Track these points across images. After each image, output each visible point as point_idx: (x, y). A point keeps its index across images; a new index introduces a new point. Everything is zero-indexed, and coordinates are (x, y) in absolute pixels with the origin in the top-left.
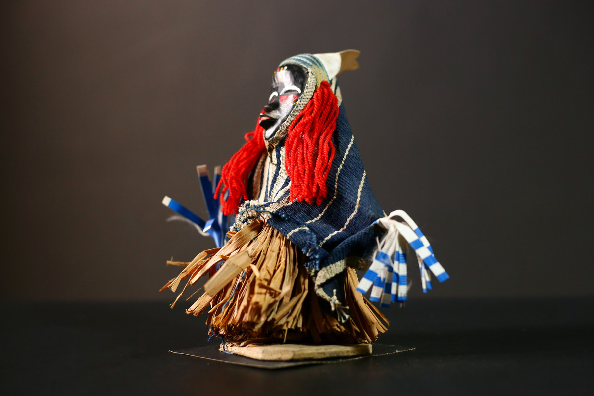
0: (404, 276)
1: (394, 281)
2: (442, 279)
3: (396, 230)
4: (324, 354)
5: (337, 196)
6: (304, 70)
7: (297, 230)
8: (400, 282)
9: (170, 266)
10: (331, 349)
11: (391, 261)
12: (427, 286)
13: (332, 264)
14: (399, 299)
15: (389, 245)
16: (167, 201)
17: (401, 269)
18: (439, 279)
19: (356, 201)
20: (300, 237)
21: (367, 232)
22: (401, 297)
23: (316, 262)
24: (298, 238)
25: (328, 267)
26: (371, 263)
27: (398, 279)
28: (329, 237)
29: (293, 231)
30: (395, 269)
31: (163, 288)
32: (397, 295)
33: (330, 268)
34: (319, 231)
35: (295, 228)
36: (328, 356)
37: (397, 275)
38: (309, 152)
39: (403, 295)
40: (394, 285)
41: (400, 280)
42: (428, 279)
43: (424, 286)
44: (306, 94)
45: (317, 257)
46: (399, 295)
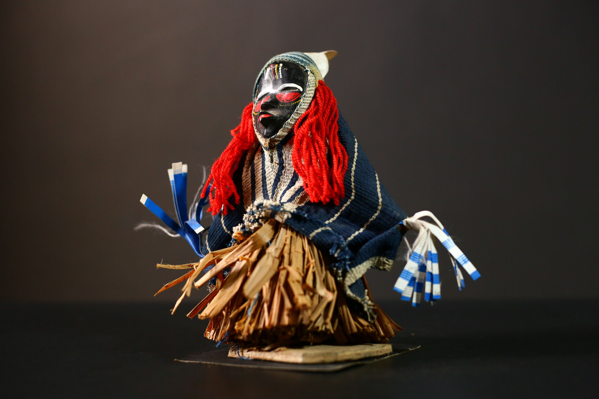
0: (436, 275)
1: (428, 281)
2: (475, 278)
3: (428, 231)
4: (359, 354)
5: (355, 196)
6: (302, 68)
7: (319, 230)
8: (434, 281)
9: (161, 268)
10: (365, 349)
11: (425, 261)
12: (461, 284)
13: (360, 264)
14: (434, 298)
15: (422, 245)
16: (144, 199)
17: (434, 268)
18: (472, 277)
19: (378, 201)
20: (325, 238)
21: (395, 232)
22: (436, 296)
23: (345, 262)
24: (323, 238)
25: (357, 268)
26: (405, 263)
27: (432, 278)
28: (352, 237)
29: (316, 231)
30: (429, 269)
31: (158, 292)
32: (431, 294)
33: (359, 268)
34: (340, 231)
35: (317, 228)
36: (362, 356)
37: (431, 274)
38: (323, 152)
39: (437, 294)
40: (428, 285)
41: (434, 279)
42: (462, 278)
43: (459, 285)
44: (308, 92)
45: (347, 257)
46: (434, 294)
